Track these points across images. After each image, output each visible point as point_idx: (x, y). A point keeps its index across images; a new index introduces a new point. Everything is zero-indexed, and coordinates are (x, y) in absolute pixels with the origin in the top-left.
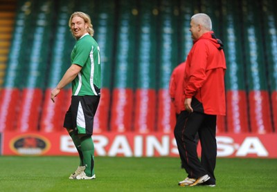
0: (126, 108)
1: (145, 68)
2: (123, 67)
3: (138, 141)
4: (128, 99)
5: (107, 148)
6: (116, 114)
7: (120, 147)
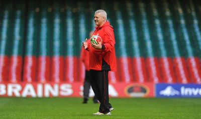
0: (32, 68)
1: (43, 43)
2: (30, 43)
3: (40, 87)
4: (33, 62)
5: (21, 92)
6: (26, 71)
7: (29, 91)
